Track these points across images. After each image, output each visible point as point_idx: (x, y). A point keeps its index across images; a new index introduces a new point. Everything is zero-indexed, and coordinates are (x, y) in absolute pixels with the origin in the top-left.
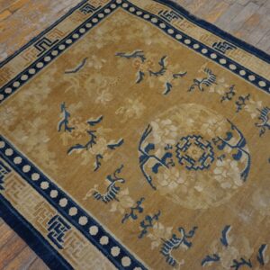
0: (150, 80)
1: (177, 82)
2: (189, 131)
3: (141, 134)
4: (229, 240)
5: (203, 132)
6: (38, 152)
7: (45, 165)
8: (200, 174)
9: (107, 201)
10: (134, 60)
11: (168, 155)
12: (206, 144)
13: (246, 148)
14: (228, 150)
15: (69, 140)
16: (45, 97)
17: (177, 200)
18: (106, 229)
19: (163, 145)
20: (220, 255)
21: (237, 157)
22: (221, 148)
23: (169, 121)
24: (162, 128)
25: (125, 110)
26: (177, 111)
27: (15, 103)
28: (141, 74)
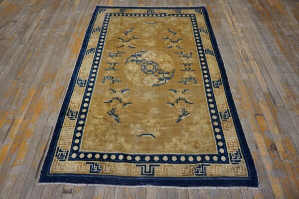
0: (167, 41)
1: (175, 48)
2: (157, 61)
3: (143, 50)
4: (124, 93)
5: (161, 65)
6: (111, 33)
7: (108, 37)
8: (142, 73)
9: (111, 56)
10: (171, 33)
11: (142, 61)
12: (157, 68)
13: (167, 81)
14: (161, 76)
15: (122, 36)
16: (132, 23)
17: (126, 72)
18: (100, 61)
19: (144, 58)
20: (117, 92)
21: (160, 79)
22: (159, 73)
23: (155, 55)
24: (151, 54)
25: (147, 42)
26: (162, 54)
27: (122, 19)
28: (168, 38)
